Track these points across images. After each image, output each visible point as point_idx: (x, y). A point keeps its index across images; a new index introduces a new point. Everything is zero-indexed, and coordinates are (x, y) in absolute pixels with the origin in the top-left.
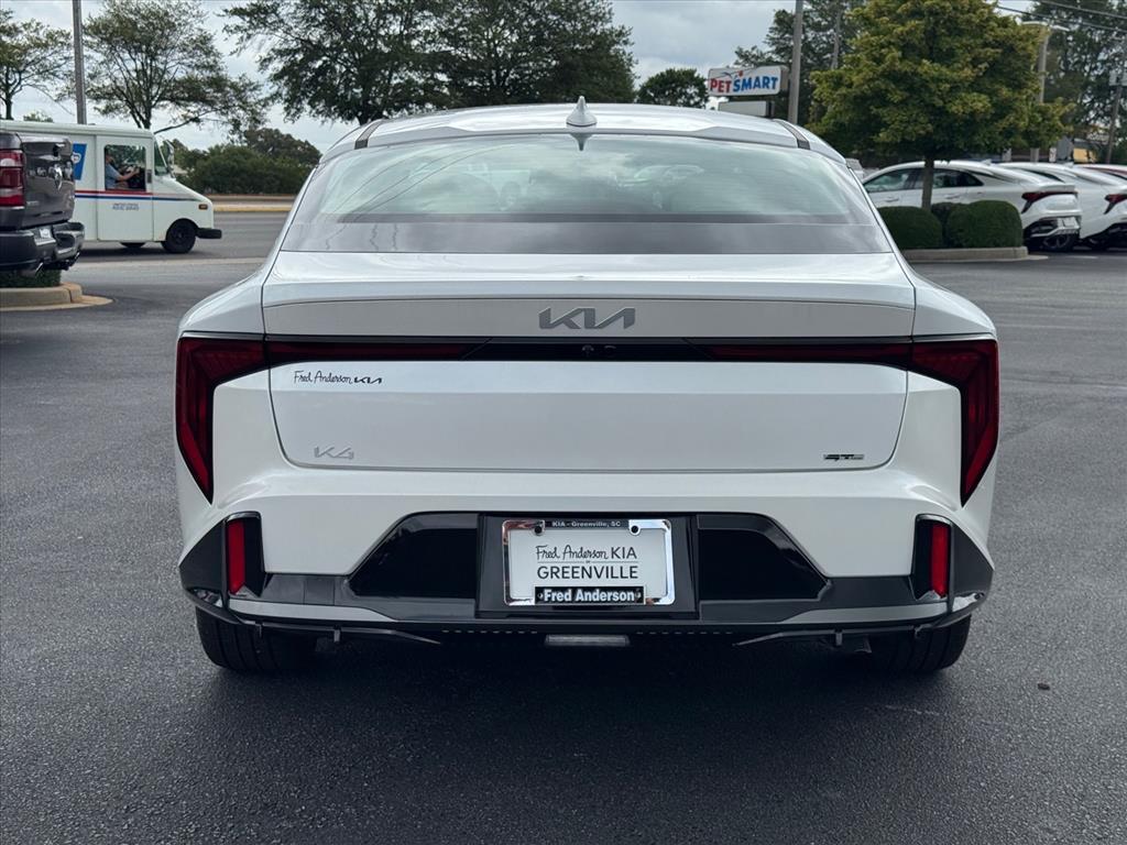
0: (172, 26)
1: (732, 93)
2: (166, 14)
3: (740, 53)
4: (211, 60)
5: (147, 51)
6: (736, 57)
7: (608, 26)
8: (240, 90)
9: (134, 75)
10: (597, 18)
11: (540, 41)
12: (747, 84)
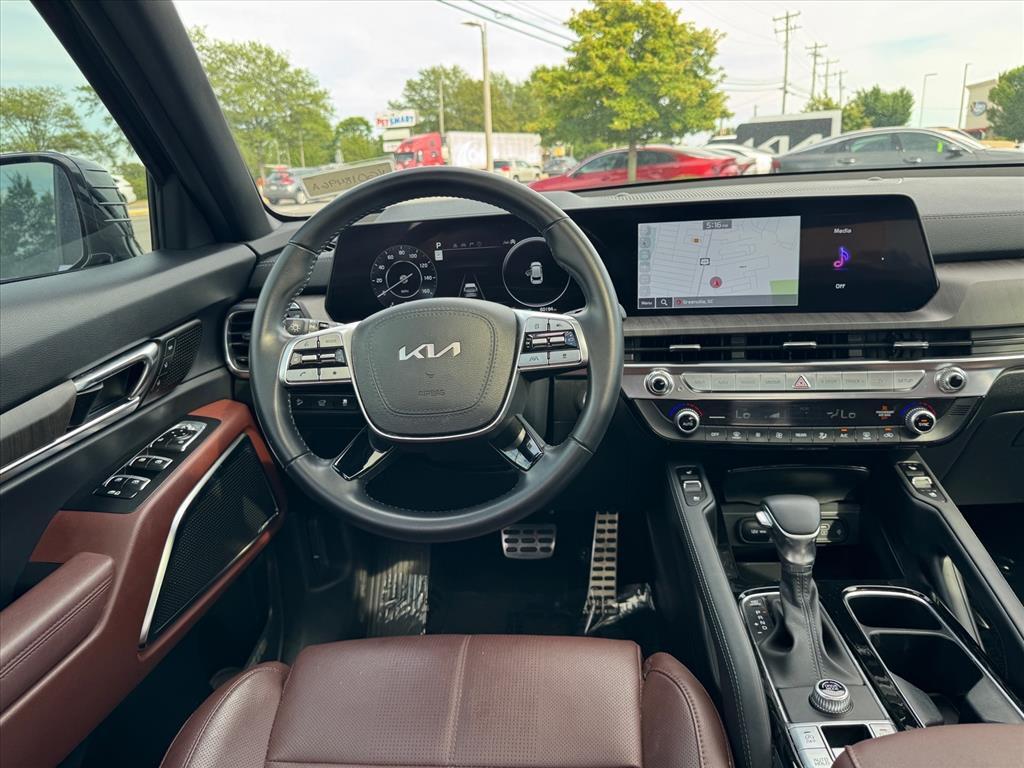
0: (46, 103)
1: (389, 126)
2: (41, 95)
3: (390, 103)
4: (74, 122)
5: (33, 120)
6: (388, 106)
7: (317, 89)
8: (98, 139)
9: (26, 135)
10: (310, 85)
11: (278, 100)
12: (397, 121)
